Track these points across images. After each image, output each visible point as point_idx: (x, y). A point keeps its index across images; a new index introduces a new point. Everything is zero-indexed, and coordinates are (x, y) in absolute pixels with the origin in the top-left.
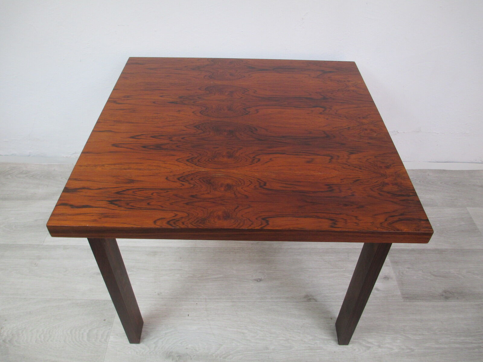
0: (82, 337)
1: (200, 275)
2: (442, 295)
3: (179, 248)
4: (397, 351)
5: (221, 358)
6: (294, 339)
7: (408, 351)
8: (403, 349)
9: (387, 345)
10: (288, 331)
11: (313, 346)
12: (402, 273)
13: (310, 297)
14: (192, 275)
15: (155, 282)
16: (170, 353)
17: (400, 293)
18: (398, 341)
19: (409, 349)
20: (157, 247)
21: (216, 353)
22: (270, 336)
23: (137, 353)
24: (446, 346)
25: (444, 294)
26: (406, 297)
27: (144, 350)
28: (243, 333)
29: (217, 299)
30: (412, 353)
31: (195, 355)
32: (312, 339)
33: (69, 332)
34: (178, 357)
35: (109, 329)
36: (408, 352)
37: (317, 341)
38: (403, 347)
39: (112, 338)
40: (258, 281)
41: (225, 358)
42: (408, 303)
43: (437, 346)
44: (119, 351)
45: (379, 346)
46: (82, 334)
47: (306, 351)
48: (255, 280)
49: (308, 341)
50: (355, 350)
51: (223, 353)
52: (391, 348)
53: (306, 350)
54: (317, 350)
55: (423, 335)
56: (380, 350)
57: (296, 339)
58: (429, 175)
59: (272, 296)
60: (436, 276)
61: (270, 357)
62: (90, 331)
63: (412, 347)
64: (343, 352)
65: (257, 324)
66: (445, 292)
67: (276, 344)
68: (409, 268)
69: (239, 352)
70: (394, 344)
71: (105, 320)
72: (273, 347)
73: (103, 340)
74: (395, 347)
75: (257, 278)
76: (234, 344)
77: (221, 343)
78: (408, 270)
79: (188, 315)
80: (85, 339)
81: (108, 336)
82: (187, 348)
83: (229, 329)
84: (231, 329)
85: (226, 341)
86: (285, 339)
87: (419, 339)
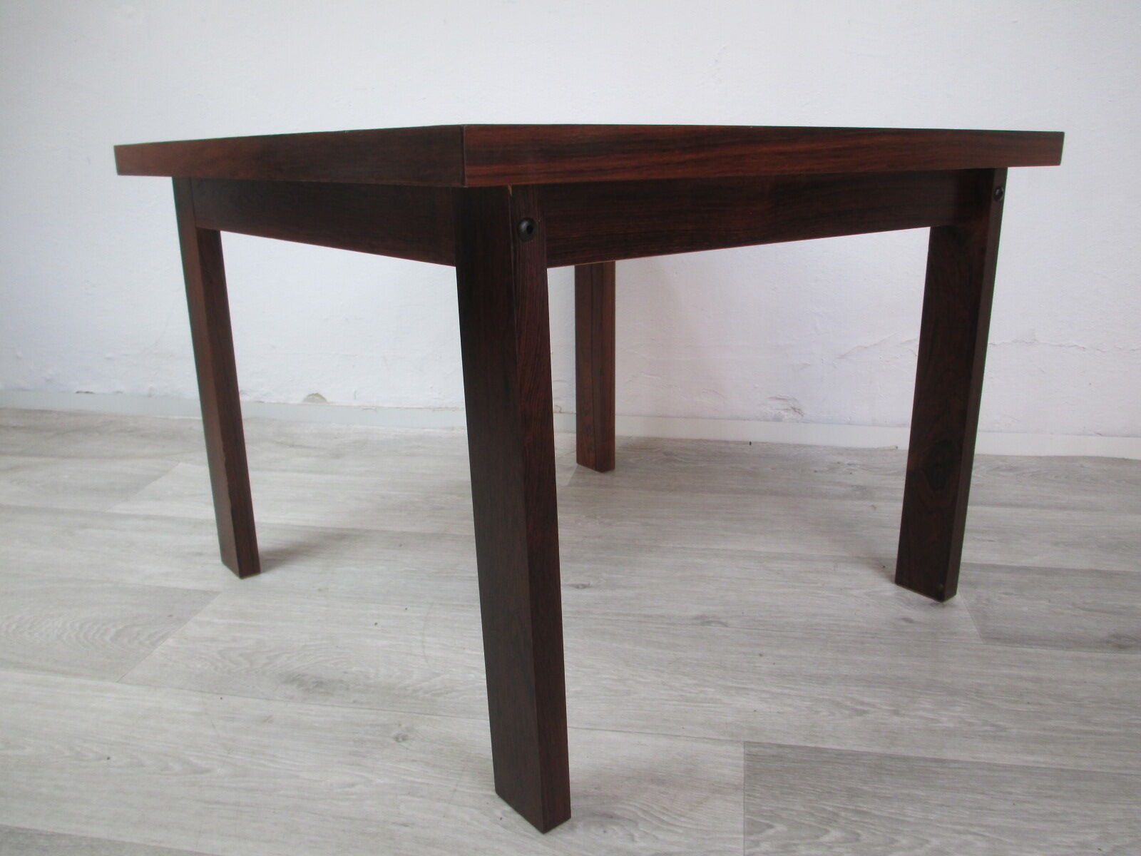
0: (103, 634)
2: (1108, 642)
3: (403, 532)
4: (951, 725)
5: (428, 695)
6: (643, 680)
7: (988, 728)
8: (970, 724)
9: (920, 713)
10: (630, 667)
11: (692, 695)
12: (988, 600)
13: (712, 619)
14: (415, 569)
16: (299, 675)
17: (974, 630)
18: (959, 709)
19: (993, 725)
20: (354, 529)
21: (418, 686)
24: (1115, 730)
25: (1113, 640)
26: (995, 638)
30: (1003, 734)
31: (360, 685)
32: (695, 684)
33: (77, 625)
34: (316, 684)
35: (173, 629)
36: (985, 731)
37: (706, 689)
38: (970, 721)
39: (170, 642)
40: (578, 587)
41: (437, 695)
42: (999, 648)
43: (1086, 728)
44: (174, 661)
45: (896, 713)
46: (106, 630)
47: (670, 702)
49: (682, 686)
50: (817, 712)
51: (437, 688)
52: (932, 719)
54: (703, 702)
55: (1040, 704)
56: (897, 719)
57: (648, 681)
58: (1082, 466)
59: (608, 611)
60: (1089, 610)
62: (125, 627)
63: (1001, 723)
64: (779, 712)
66: (1117, 636)
68: (1007, 594)
70: (943, 713)
71: (171, 616)
72: (578, 689)
73: (148, 642)
74: (945, 719)
75: (578, 582)
76: (472, 676)
77: (437, 672)
78: (1004, 596)
79: (376, 624)
80: (107, 638)
81: (163, 638)
82: (345, 673)
83: (469, 652)
84: (474, 653)
85: (454, 670)
86: (616, 678)
87: (1025, 710)
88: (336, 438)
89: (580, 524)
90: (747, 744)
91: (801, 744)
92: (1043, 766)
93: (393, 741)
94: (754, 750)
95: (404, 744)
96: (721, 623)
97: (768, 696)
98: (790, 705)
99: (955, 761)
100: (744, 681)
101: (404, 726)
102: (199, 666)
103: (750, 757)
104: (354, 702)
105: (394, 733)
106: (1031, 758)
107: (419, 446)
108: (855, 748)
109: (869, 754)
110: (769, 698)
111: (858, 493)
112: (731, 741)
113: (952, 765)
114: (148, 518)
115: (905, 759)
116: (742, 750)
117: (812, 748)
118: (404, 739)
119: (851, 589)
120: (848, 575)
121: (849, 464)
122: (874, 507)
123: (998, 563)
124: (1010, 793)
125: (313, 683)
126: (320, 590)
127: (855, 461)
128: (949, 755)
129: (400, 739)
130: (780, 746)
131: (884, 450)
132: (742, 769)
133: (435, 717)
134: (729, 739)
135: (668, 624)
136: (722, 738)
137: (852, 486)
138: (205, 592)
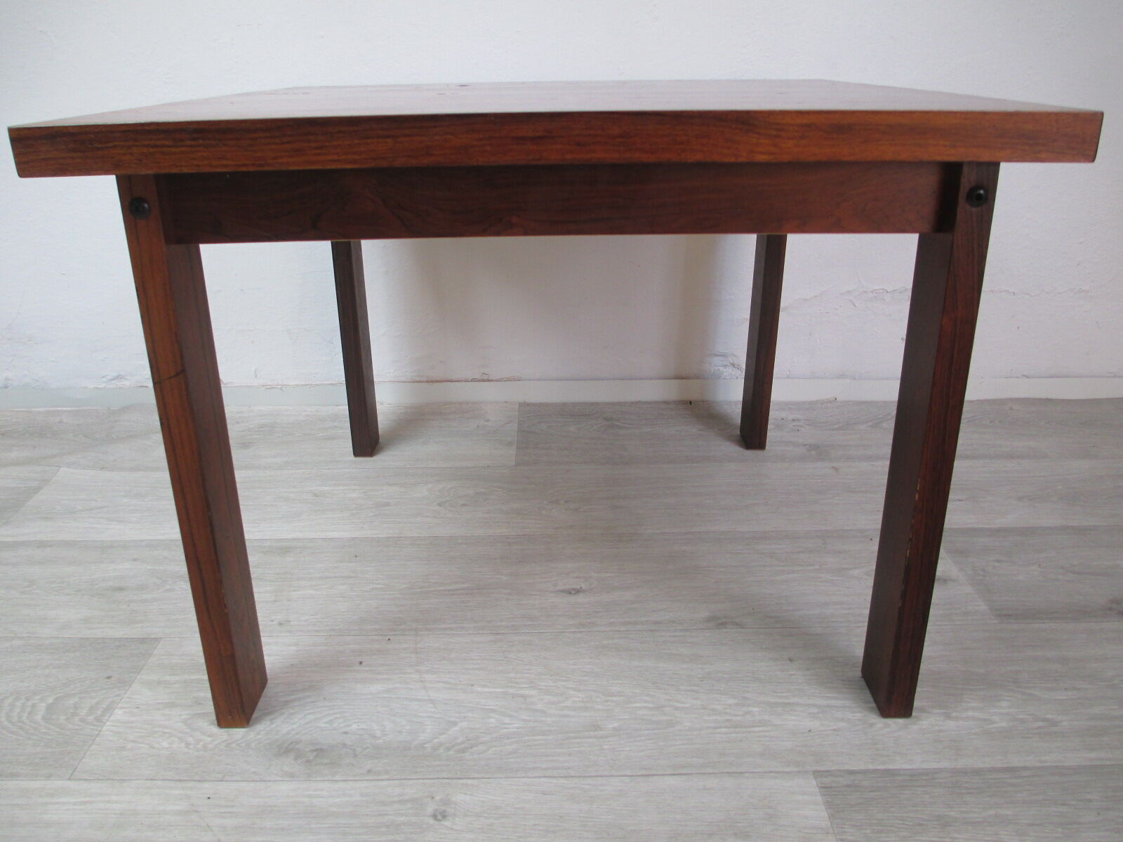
0: (30, 713)
1: (404, 586)
2: (1111, 609)
3: (354, 539)
4: (1004, 724)
5: (451, 753)
6: (680, 705)
7: (1041, 724)
8: (1022, 721)
10: (661, 689)
11: (739, 718)
12: (983, 570)
13: (724, 620)
14: (382, 586)
15: (275, 601)
16: (292, 743)
17: (983, 607)
18: (1005, 704)
19: (1044, 720)
20: (294, 539)
21: (436, 740)
22: (607, 701)
23: (188, 745)
25: (1115, 606)
26: (1005, 615)
27: (210, 739)
28: (522, 696)
29: (451, 629)
30: (1054, 729)
31: (368, 748)
32: (737, 704)
34: (315, 753)
35: (118, 696)
36: (1039, 728)
37: (751, 709)
38: (1020, 717)
39: (119, 714)
40: (570, 593)
41: (463, 751)
42: (1015, 627)
44: (132, 741)
45: (948, 716)
46: (34, 706)
47: (718, 730)
48: (563, 591)
49: (725, 708)
51: (458, 741)
52: (986, 720)
53: (721, 727)
54: (753, 727)
55: (1077, 689)
56: (951, 724)
57: (687, 705)
58: (1011, 409)
59: (613, 620)
60: (1079, 573)
61: (605, 747)
62: (56, 699)
63: (1049, 716)
64: (834, 730)
65: (566, 677)
66: (1116, 601)
67: (626, 717)
68: (998, 561)
69: (508, 738)
70: (992, 711)
71: (109, 678)
72: (616, 725)
73: (91, 718)
74: (996, 718)
75: (567, 587)
76: (493, 720)
77: (452, 719)
78: (996, 564)
79: (361, 663)
80: (38, 718)
81: (109, 709)
82: (346, 733)
83: (479, 689)
84: (487, 690)
85: (470, 715)
86: (651, 705)
87: (1064, 698)
88: (238, 423)
89: (544, 512)
90: (817, 774)
91: (871, 767)
92: (1108, 763)
93: (432, 821)
94: (827, 780)
95: (447, 823)
96: (737, 624)
97: (815, 710)
98: (843, 720)
99: (1025, 768)
100: (785, 694)
101: (438, 798)
102: (165, 744)
103: (825, 789)
104: (369, 771)
105: (430, 810)
106: (1093, 755)
107: (336, 427)
108: (925, 766)
109: (941, 770)
110: (818, 713)
111: (813, 453)
112: (799, 772)
113: (1025, 773)
114: (42, 545)
115: (977, 772)
116: (814, 782)
117: (884, 770)
118: (445, 816)
119: (850, 569)
120: (840, 552)
121: (793, 420)
122: (836, 469)
123: (976, 526)
124: (1090, 801)
125: (313, 751)
126: (280, 624)
127: (799, 416)
128: (1015, 761)
129: (439, 817)
130: (851, 772)
131: (823, 402)
132: (823, 807)
133: (470, 782)
134: (796, 769)
135: (681, 630)
136: (788, 769)
137: (805, 445)
138: (143, 641)
